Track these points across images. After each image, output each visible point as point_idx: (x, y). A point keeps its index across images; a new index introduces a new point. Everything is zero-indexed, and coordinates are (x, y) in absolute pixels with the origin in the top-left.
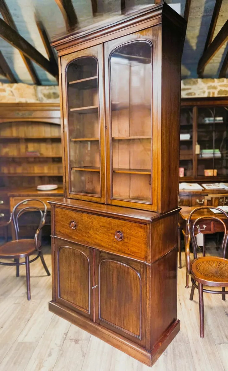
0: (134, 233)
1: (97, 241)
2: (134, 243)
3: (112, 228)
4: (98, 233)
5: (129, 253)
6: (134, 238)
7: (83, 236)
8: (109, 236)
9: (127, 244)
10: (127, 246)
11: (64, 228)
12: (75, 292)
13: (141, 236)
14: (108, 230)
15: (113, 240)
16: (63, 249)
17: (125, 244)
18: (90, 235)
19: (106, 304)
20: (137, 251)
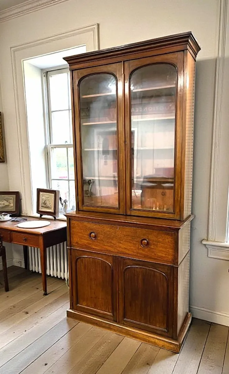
0: (160, 240)
1: (120, 249)
2: (161, 249)
3: (137, 237)
4: (122, 242)
5: (156, 258)
6: (160, 244)
7: (105, 245)
8: (134, 244)
9: (154, 250)
10: (153, 252)
11: (82, 239)
12: (96, 298)
13: (169, 242)
14: (133, 239)
15: (139, 247)
16: (82, 258)
17: (151, 250)
18: (112, 244)
19: (131, 305)
20: (164, 255)
